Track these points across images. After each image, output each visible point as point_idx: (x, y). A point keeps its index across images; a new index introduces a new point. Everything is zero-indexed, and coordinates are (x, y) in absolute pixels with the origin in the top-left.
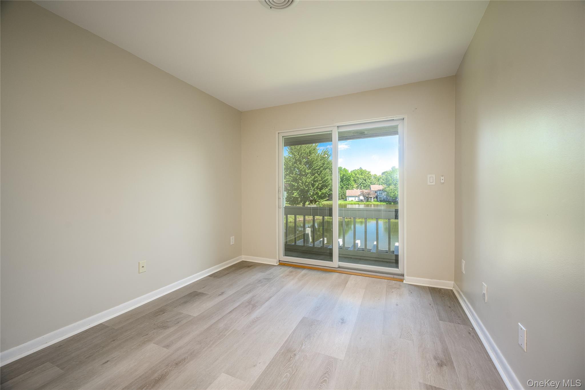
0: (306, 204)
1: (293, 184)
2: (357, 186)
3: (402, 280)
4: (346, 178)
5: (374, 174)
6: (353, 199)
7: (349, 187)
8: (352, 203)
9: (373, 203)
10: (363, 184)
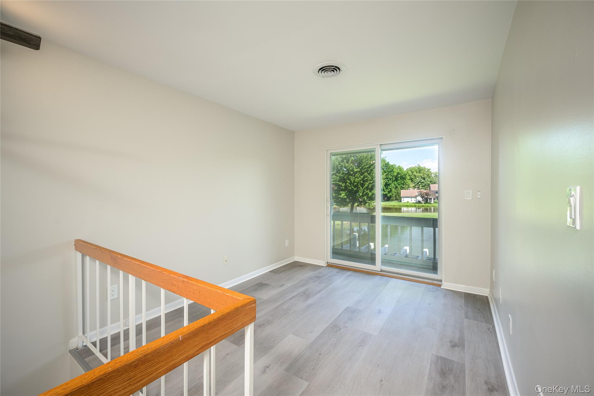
0: (355, 205)
1: (340, 184)
2: (414, 186)
3: (440, 286)
4: (401, 177)
5: (435, 172)
6: (409, 200)
7: (405, 186)
8: (408, 205)
9: (433, 205)
10: (421, 183)
